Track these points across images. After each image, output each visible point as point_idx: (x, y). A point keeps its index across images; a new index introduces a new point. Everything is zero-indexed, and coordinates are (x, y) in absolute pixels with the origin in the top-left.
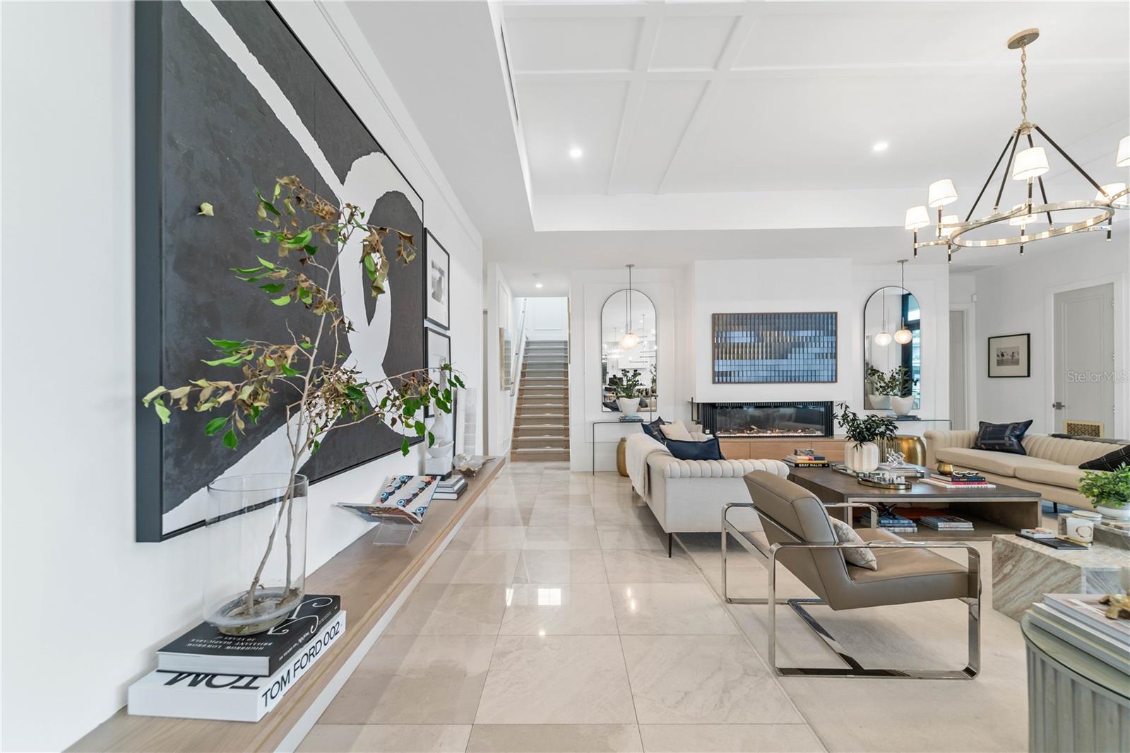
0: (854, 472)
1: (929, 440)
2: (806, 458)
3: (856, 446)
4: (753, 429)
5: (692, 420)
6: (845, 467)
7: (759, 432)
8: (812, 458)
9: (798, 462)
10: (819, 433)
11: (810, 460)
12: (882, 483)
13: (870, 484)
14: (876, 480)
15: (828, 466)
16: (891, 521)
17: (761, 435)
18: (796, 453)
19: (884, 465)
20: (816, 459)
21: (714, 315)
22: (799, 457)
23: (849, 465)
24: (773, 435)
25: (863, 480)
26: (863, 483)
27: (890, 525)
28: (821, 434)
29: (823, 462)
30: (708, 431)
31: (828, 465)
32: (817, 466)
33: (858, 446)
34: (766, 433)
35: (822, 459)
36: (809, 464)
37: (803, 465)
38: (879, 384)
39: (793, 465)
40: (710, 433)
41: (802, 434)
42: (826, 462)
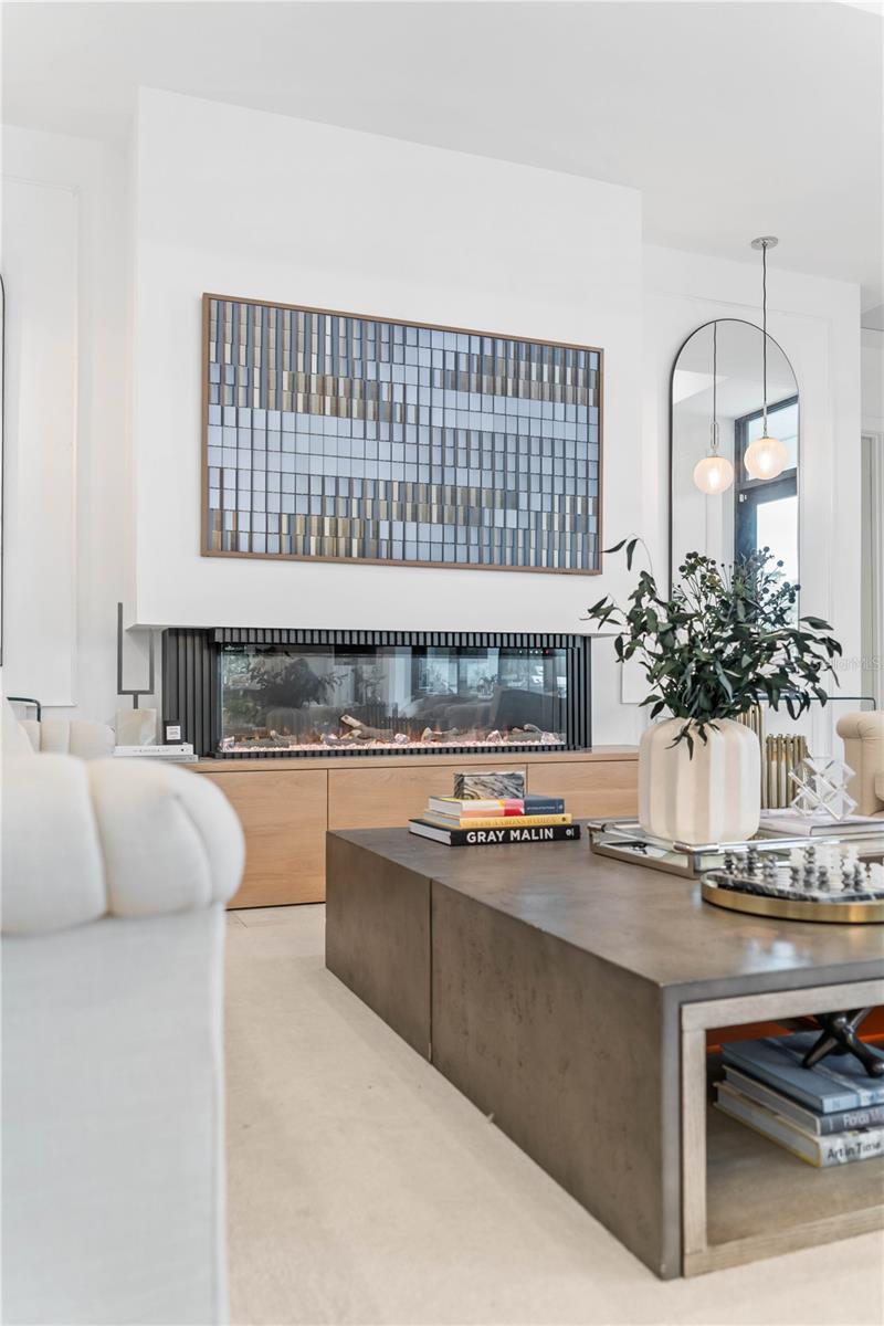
0: (681, 850)
1: (855, 743)
2: (498, 805)
3: (684, 733)
4: (351, 728)
5: (120, 692)
6: (640, 832)
7: (365, 738)
8: (519, 804)
9: (465, 823)
10: (550, 739)
11: (508, 813)
12: (816, 893)
13: (760, 905)
14: (784, 883)
15: (577, 836)
16: (865, 1096)
17: (374, 745)
18: (459, 791)
19: (781, 818)
20: (533, 807)
21: (208, 298)
22: (467, 804)
23: (657, 825)
24: (414, 745)
25: (723, 885)
26: (727, 899)
27: (862, 1118)
28: (557, 742)
29: (556, 819)
30: (174, 732)
31: (576, 828)
32: (535, 836)
33: (693, 733)
34: (393, 741)
35: (555, 806)
36: (507, 831)
37: (481, 837)
38: (704, 603)
39: (445, 837)
40: (185, 739)
41: (502, 743)
42: (568, 818)
